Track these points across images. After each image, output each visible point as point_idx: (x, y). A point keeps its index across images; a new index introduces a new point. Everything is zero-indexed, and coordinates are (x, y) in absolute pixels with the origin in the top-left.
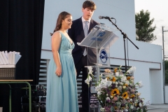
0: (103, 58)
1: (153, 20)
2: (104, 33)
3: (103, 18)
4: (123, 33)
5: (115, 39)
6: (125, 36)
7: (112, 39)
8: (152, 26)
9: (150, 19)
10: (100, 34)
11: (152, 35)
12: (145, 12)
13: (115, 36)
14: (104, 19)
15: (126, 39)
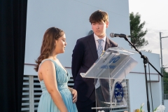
0: (118, 94)
1: (144, 24)
2: (119, 57)
3: (116, 35)
4: (142, 57)
5: (133, 65)
6: (146, 60)
7: (128, 64)
8: (143, 30)
9: (141, 23)
10: (113, 59)
11: (144, 40)
12: (135, 15)
13: (132, 61)
14: (118, 38)
15: (147, 65)
